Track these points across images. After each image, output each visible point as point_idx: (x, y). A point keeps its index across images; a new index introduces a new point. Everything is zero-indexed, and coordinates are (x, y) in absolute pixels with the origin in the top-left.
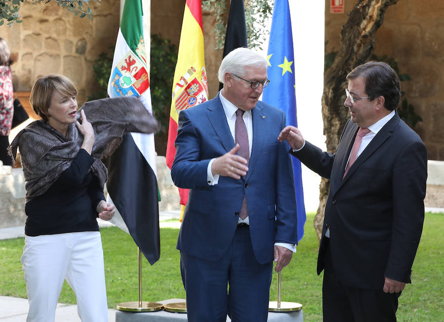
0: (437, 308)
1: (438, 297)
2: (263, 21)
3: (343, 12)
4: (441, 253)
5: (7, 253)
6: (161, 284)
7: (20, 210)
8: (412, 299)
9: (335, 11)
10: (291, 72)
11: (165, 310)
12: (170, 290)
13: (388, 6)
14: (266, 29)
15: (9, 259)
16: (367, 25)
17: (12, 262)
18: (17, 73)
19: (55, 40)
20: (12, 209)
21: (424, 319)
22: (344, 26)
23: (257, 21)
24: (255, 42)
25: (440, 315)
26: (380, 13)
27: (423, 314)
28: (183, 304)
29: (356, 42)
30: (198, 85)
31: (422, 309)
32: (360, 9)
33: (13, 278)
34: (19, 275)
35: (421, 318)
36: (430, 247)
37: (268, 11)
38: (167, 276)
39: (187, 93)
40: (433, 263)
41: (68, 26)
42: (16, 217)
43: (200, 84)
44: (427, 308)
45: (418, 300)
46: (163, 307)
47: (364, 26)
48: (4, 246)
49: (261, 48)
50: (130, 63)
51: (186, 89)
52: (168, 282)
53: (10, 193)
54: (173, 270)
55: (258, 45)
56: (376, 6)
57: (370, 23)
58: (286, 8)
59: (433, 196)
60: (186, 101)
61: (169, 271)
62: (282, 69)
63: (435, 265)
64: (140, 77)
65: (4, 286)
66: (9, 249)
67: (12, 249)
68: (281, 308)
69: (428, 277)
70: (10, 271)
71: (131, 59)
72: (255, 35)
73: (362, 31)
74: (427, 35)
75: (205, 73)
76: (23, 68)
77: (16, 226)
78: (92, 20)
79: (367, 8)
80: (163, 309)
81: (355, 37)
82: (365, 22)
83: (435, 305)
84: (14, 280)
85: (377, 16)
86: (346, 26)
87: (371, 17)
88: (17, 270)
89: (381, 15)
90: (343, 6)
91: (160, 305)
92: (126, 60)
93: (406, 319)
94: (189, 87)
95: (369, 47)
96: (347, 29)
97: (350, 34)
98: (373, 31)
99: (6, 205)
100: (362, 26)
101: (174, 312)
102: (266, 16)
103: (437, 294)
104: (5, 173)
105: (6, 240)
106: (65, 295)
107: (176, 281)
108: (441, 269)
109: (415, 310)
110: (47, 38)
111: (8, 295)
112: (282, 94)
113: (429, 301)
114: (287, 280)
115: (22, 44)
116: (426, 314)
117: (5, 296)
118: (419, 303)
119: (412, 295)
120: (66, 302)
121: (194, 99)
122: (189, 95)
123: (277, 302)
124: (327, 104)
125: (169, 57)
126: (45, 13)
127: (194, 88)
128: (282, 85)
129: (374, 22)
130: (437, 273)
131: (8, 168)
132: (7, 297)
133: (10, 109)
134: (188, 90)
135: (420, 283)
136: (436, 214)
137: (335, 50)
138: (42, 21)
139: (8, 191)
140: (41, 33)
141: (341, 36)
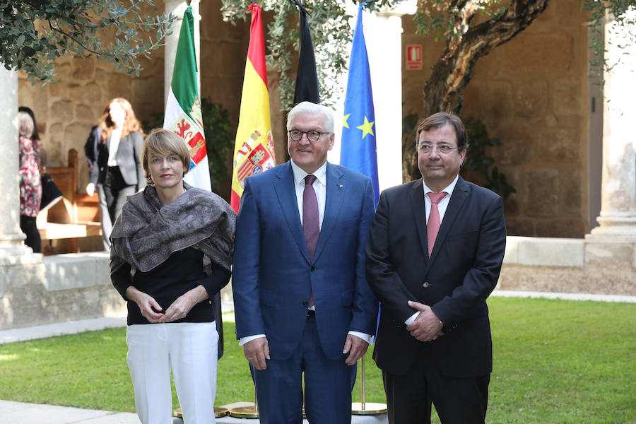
0: (546, 407)
1: (547, 394)
2: (336, 77)
3: (421, 68)
4: (546, 343)
5: (41, 355)
6: (222, 386)
7: (53, 305)
8: (515, 397)
9: (412, 67)
10: (373, 134)
11: (230, 416)
12: (233, 393)
13: (478, 57)
14: (339, 86)
15: (44, 362)
16: (455, 79)
17: (47, 365)
18: (45, 147)
19: (87, 107)
20: (44, 304)
21: (532, 420)
22: (427, 82)
23: (329, 76)
24: (327, 101)
25: (549, 415)
26: (469, 65)
27: (530, 414)
28: (252, 408)
29: (442, 100)
30: (263, 152)
31: (528, 409)
32: (445, 61)
33: (50, 383)
34: (57, 380)
35: (528, 419)
36: (533, 337)
37: (341, 65)
38: (229, 376)
39: (251, 161)
40: (538, 356)
41: (103, 91)
42: (50, 312)
43: (265, 151)
44: (533, 407)
45: (523, 398)
46: (228, 413)
47: (451, 82)
48: (36, 347)
49: (334, 109)
50: (184, 128)
51: (250, 157)
52: (231, 383)
53: (41, 285)
54: (235, 369)
55: (331, 105)
56: (465, 58)
57: (457, 77)
58: (365, 61)
59: (532, 278)
60: (250, 171)
61: (231, 371)
62: (362, 131)
63: (540, 357)
64: (195, 144)
65: (40, 393)
66: (44, 350)
67: (47, 349)
68: (366, 410)
69: (533, 371)
70: (45, 375)
71: (185, 123)
72: (327, 93)
73: (448, 88)
74: (519, 93)
75: (272, 138)
76: (52, 140)
77: (50, 323)
78: (131, 82)
79: (454, 60)
80: (228, 414)
81: (440, 94)
82: (452, 77)
83: (543, 403)
84: (51, 386)
85: (466, 69)
86: (429, 82)
87: (459, 70)
88: (55, 373)
89: (470, 68)
90: (421, 62)
91: (224, 409)
92: (179, 124)
93: (511, 421)
94: (253, 154)
95: (458, 105)
96: (432, 85)
97: (435, 91)
98: (461, 88)
99: (37, 299)
100: (449, 81)
101: (241, 418)
102: (339, 71)
103: (545, 390)
104: (35, 261)
105: (39, 340)
106: (111, 401)
107: (240, 382)
108: (547, 363)
109: (521, 410)
110: (79, 106)
111: (45, 403)
112: (363, 161)
113: (536, 399)
114: (369, 379)
115: (49, 113)
116: (534, 414)
117: (42, 403)
118: (525, 402)
119: (515, 393)
120: (113, 409)
121: (259, 168)
122: (253, 164)
123: (361, 404)
124: (409, 172)
125: (221, 125)
126: (76, 76)
127: (259, 156)
128: (362, 150)
129: (462, 76)
130: (543, 367)
131: (39, 256)
132: (44, 405)
133: (37, 186)
134: (252, 158)
135: (524, 378)
136: (536, 299)
137: (413, 113)
138: (73, 86)
139: (39, 283)
140: (72, 99)
141: (424, 93)
